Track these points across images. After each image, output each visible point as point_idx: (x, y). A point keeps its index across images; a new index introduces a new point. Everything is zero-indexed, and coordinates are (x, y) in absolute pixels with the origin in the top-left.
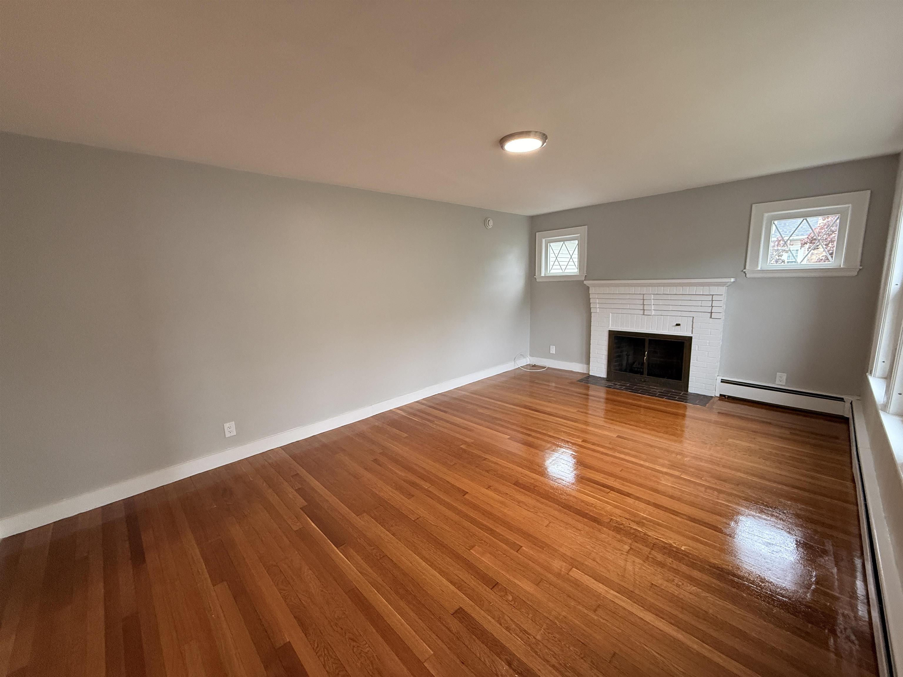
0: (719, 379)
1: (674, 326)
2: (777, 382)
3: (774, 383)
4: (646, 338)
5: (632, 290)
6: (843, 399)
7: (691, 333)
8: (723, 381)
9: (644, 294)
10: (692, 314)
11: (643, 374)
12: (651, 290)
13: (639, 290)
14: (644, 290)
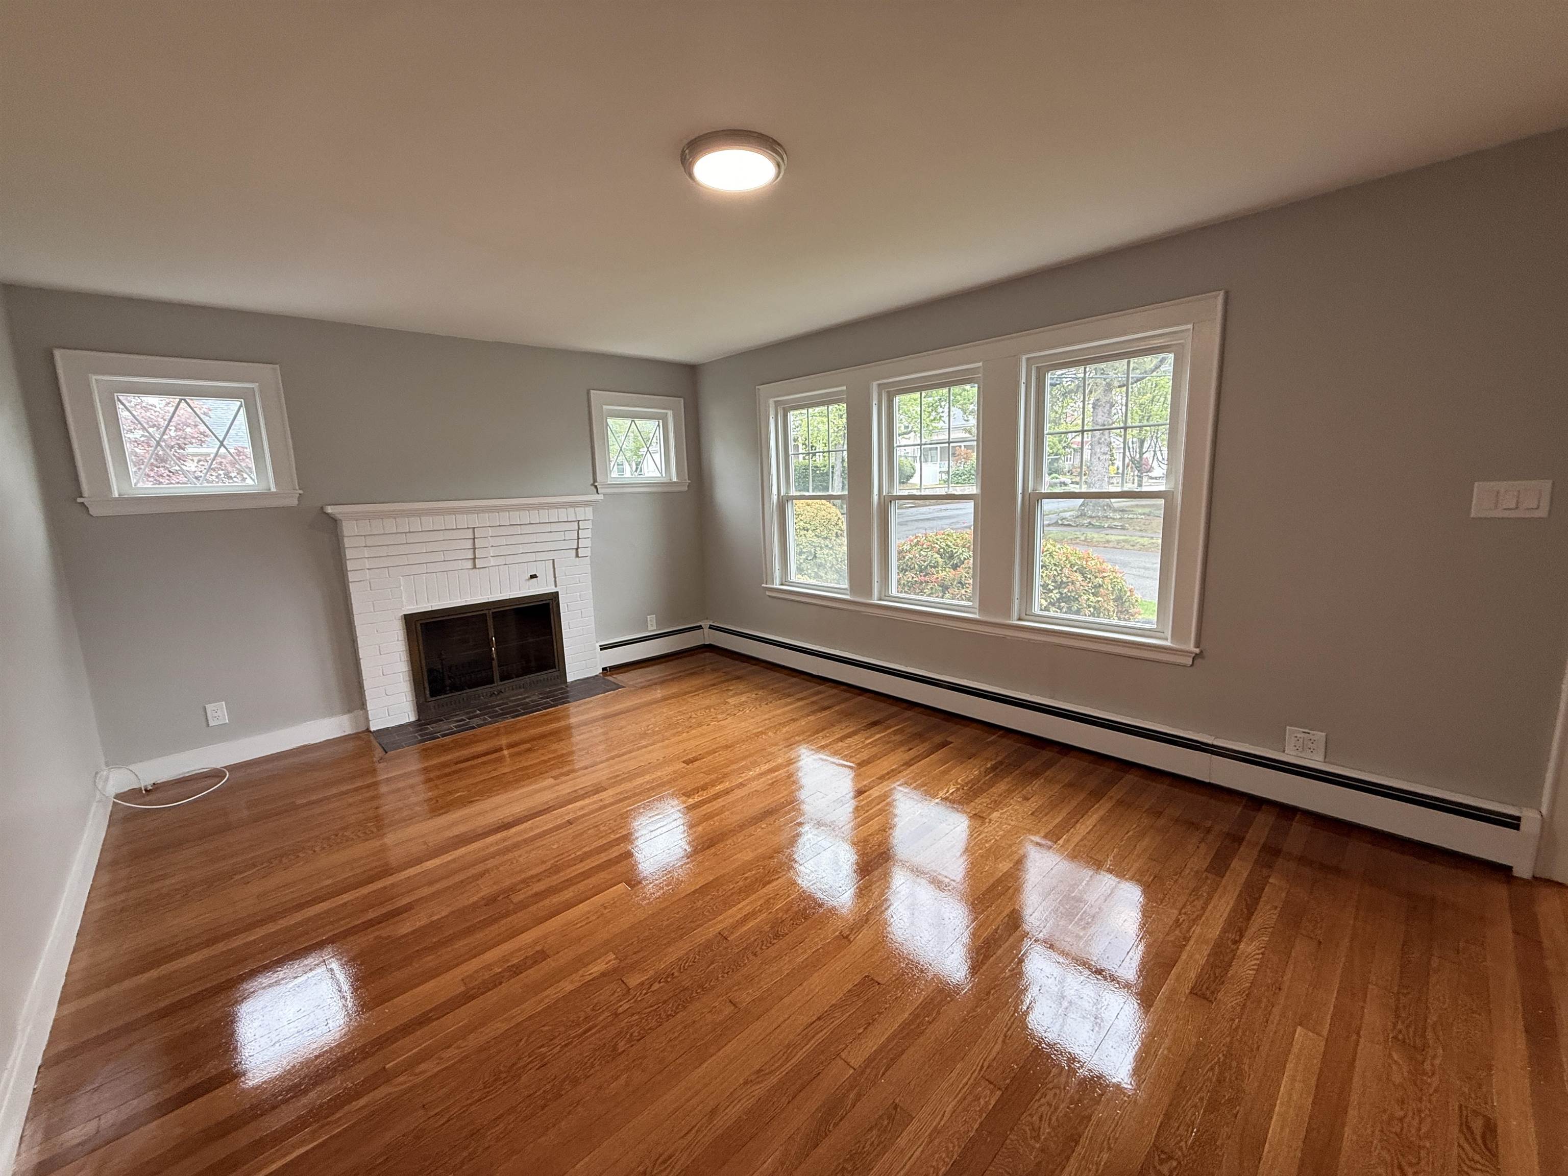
0: (598, 645)
1: (528, 580)
2: (650, 628)
3: (647, 630)
4: (487, 612)
5: (450, 521)
6: (701, 626)
7: (553, 587)
8: (603, 648)
9: (474, 528)
10: (552, 555)
11: (493, 682)
12: (486, 519)
13: (464, 520)
14: (473, 520)
